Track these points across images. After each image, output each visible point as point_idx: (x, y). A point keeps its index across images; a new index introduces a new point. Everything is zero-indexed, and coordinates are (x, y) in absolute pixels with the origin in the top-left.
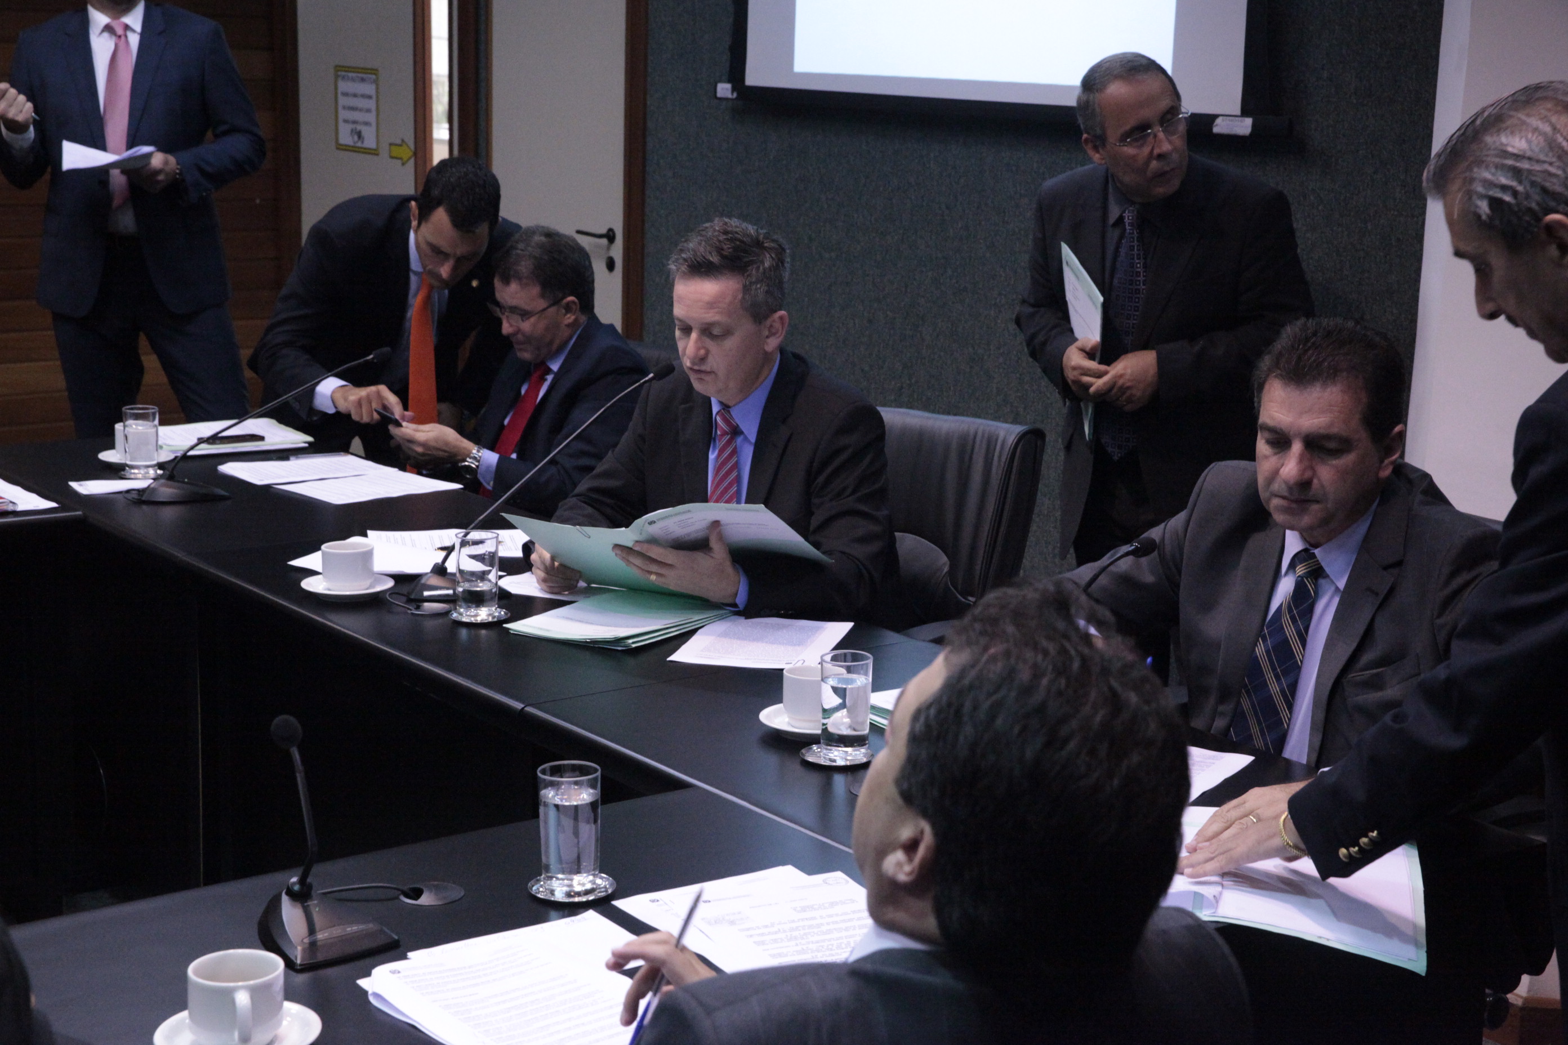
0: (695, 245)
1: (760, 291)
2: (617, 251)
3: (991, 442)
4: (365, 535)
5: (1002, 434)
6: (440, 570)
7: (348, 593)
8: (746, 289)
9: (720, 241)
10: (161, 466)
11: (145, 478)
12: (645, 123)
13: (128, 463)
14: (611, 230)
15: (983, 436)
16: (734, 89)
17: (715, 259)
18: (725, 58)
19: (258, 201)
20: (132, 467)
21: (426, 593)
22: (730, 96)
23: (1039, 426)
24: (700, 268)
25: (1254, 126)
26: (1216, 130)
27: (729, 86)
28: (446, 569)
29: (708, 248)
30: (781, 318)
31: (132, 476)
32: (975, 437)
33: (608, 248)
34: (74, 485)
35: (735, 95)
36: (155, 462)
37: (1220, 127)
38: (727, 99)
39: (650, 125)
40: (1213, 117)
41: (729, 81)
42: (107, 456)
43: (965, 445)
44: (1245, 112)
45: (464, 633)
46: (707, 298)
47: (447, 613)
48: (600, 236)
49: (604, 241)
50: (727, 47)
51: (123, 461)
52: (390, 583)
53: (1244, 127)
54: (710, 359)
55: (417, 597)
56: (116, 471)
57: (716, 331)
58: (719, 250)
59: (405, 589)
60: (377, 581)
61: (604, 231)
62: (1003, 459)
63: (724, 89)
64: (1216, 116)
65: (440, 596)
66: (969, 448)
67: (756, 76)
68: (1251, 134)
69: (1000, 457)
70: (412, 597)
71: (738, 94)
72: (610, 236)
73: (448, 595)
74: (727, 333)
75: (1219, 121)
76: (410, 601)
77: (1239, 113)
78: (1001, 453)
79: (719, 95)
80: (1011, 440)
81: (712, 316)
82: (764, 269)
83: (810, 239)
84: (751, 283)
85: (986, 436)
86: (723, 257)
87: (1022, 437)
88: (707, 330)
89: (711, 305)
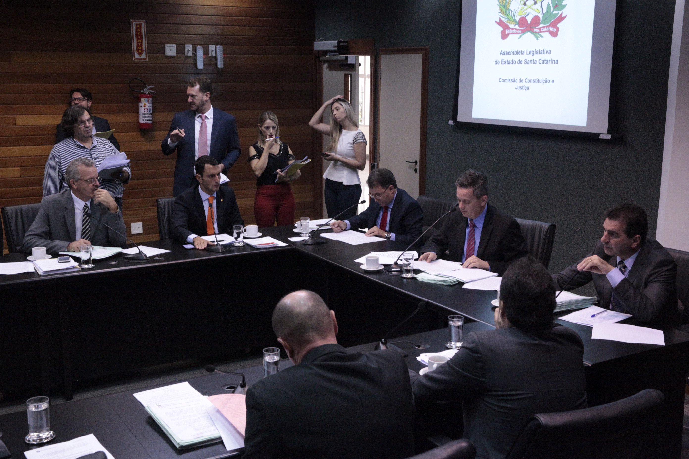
0: (461, 179)
1: (478, 191)
2: (418, 167)
3: (541, 228)
4: (371, 253)
5: (544, 226)
6: (396, 263)
7: (372, 270)
8: (474, 191)
9: (468, 178)
10: (310, 233)
11: (306, 236)
12: (426, 131)
13: (302, 232)
14: (416, 161)
15: (538, 225)
16: (454, 123)
17: (466, 183)
18: (451, 114)
19: (308, 151)
20: (302, 233)
21: (393, 270)
22: (452, 124)
23: (555, 223)
24: (463, 186)
25: (611, 137)
26: (600, 138)
27: (452, 121)
28: (397, 263)
29: (465, 180)
30: (485, 197)
31: (302, 236)
32: (536, 227)
33: (415, 166)
34: (289, 239)
35: (454, 124)
36: (308, 232)
37: (601, 137)
38: (452, 125)
39: (428, 131)
40: (599, 134)
41: (452, 120)
42: (295, 230)
43: (533, 228)
44: (609, 133)
45: (405, 280)
46: (464, 193)
47: (399, 275)
48: (413, 163)
49: (414, 164)
50: (452, 110)
51: (300, 232)
52: (383, 267)
53: (609, 137)
54: (466, 209)
55: (390, 270)
56: (298, 235)
57: (467, 202)
58: (467, 181)
59: (387, 268)
60: (379, 266)
61: (414, 161)
62: (544, 233)
63: (451, 122)
64: (600, 134)
65: (396, 270)
66: (534, 229)
67: (461, 118)
68: (611, 139)
69: (543, 232)
70: (389, 270)
71: (455, 124)
72: (416, 163)
73: (398, 270)
74: (470, 202)
75: (601, 135)
76: (388, 271)
77: (607, 133)
78: (543, 231)
79: (449, 124)
80: (547, 227)
81: (465, 198)
82: (480, 185)
83: (477, 165)
84: (476, 189)
85: (539, 225)
86: (468, 182)
87: (550, 227)
88: (464, 201)
89: (465, 195)
